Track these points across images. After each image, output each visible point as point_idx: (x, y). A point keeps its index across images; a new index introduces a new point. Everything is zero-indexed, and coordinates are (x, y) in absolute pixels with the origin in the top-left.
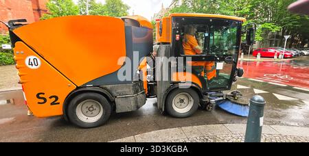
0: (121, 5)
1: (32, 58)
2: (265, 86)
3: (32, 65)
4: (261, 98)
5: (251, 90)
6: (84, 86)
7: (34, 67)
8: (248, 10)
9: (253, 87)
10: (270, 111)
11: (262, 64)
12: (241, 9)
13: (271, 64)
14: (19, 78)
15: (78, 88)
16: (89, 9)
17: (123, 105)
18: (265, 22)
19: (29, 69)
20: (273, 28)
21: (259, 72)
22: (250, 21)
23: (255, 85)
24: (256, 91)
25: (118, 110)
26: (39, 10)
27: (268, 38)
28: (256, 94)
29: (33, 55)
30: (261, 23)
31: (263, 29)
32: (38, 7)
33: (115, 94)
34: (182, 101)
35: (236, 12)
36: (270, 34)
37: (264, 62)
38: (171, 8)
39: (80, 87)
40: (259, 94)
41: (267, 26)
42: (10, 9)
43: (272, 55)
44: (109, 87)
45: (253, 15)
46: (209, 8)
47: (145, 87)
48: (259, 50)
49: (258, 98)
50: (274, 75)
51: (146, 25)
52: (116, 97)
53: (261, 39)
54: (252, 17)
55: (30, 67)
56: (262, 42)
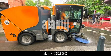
0: (49, 2)
1: (7, 21)
2: (105, 32)
3: (7, 23)
4: (103, 37)
5: (99, 33)
6: (24, 31)
7: (7, 24)
8: (98, 2)
9: (100, 32)
10: (108, 42)
11: (104, 23)
12: (95, 1)
13: (108, 23)
14: (3, 28)
15: (22, 31)
16: (39, 4)
17: (39, 38)
18: (106, 6)
19: (6, 25)
20: (109, 8)
21: (103, 26)
22: (99, 6)
23: (101, 31)
24: (101, 34)
25: (37, 40)
26: (23, 5)
27: (107, 12)
28: (101, 35)
29: (7, 20)
30: (104, 7)
31: (105, 9)
32: (23, 4)
33: (35, 34)
34: (60, 37)
35: (93, 2)
36: (108, 11)
37: (105, 22)
38: (67, 2)
39: (23, 31)
40: (102, 35)
41: (106, 8)
42: (14, 5)
43: (109, 20)
44: (33, 31)
45: (101, 4)
46: (82, 2)
47: (47, 31)
48: (103, 18)
49: (102, 36)
50: (110, 28)
51: (47, 9)
52: (36, 35)
53: (104, 13)
54: (100, 4)
55: (6, 24)
56: (104, 14)
